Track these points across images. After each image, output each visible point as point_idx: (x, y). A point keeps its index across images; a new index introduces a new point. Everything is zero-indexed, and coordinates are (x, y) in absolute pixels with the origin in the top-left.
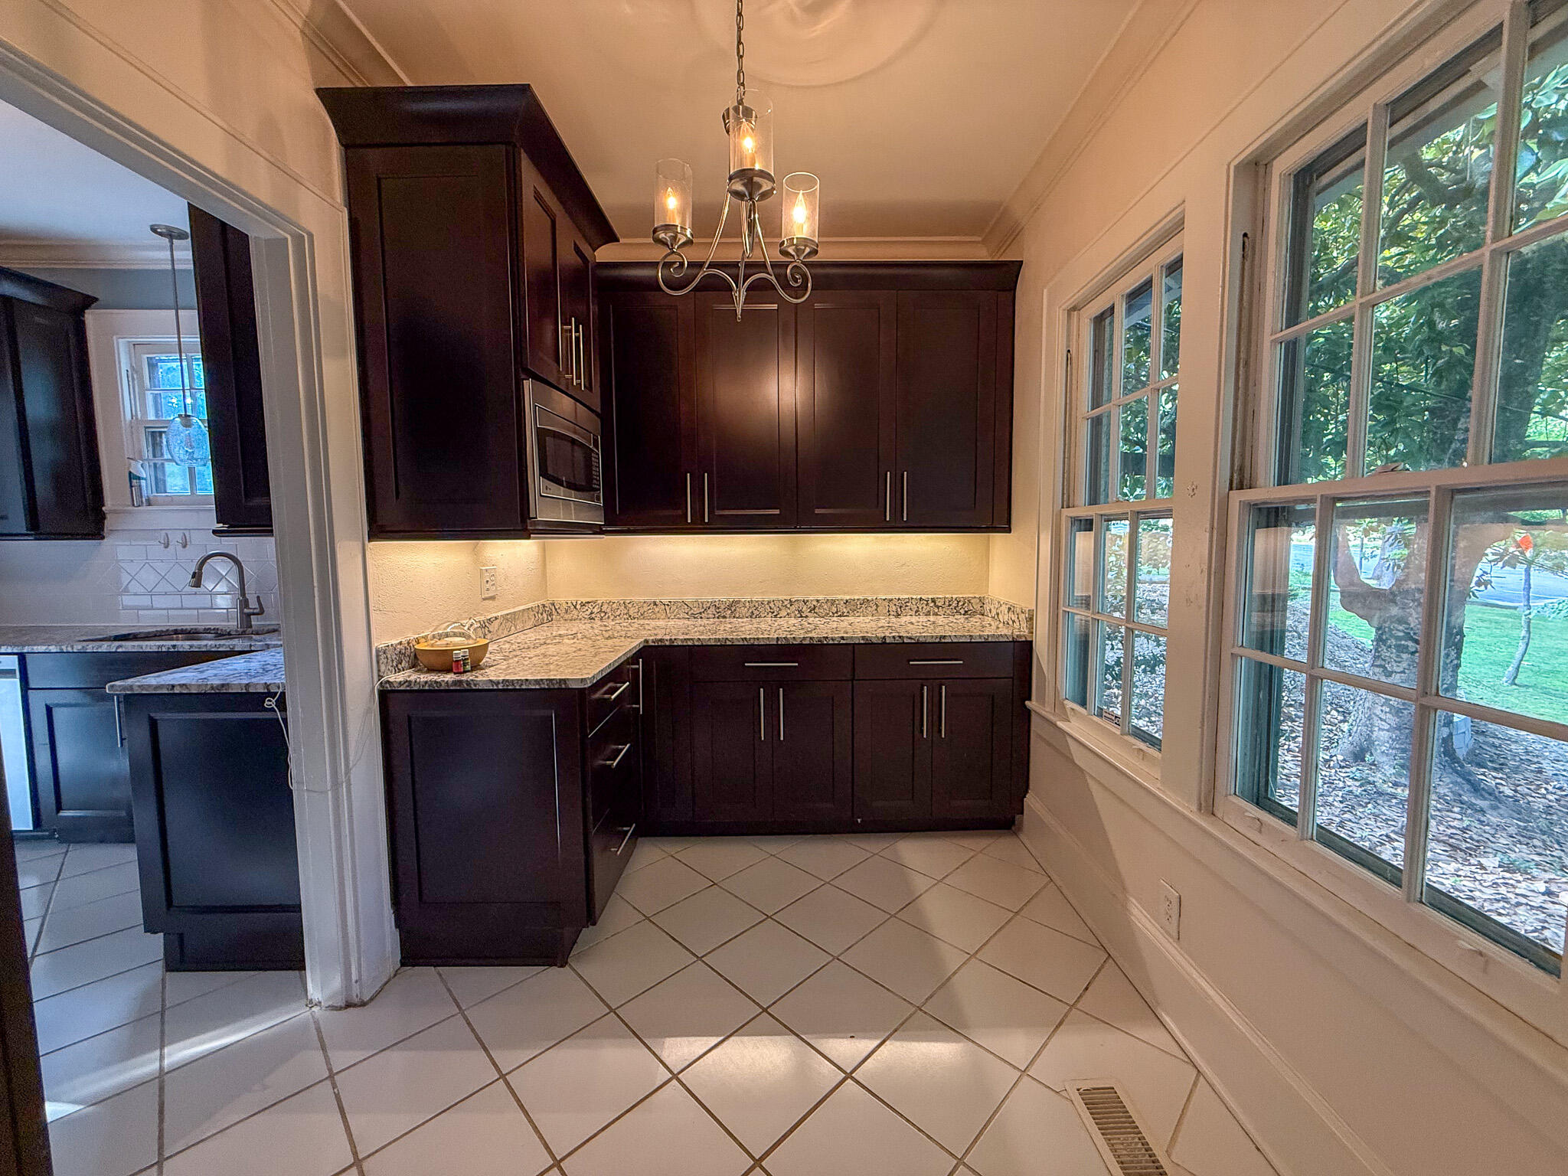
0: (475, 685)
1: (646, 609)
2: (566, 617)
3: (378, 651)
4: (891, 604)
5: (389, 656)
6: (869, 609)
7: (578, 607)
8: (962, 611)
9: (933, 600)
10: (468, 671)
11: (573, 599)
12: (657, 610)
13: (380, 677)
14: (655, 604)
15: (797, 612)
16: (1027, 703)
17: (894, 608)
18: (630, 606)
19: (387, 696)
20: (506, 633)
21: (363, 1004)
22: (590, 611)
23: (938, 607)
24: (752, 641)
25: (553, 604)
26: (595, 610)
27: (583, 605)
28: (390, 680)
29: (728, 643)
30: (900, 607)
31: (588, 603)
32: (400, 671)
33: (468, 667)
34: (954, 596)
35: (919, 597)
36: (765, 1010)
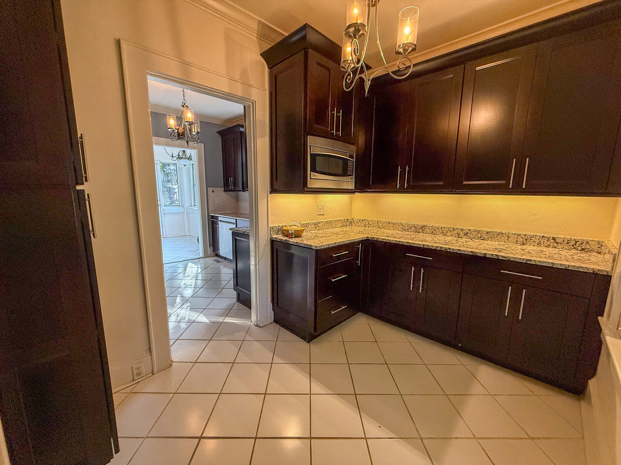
0: (290, 242)
1: (385, 225)
2: (357, 224)
3: (270, 228)
4: (519, 237)
5: (274, 229)
6: (503, 238)
7: (361, 221)
8: (580, 248)
9: (554, 239)
10: (293, 238)
11: (360, 218)
12: (390, 225)
13: (271, 235)
14: (389, 223)
15: (456, 235)
16: (599, 318)
17: (521, 240)
18: (379, 223)
19: (273, 242)
20: (326, 227)
21: (260, 327)
22: (365, 223)
23: (557, 243)
24: (411, 244)
25: (353, 219)
26: (367, 223)
27: (363, 221)
28: (273, 237)
29: (400, 243)
30: (526, 240)
31: (365, 220)
32: (278, 234)
33: (293, 236)
34: (573, 238)
35: (542, 235)
36: (355, 394)
